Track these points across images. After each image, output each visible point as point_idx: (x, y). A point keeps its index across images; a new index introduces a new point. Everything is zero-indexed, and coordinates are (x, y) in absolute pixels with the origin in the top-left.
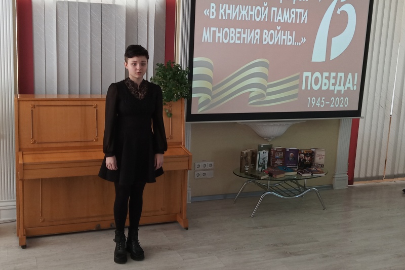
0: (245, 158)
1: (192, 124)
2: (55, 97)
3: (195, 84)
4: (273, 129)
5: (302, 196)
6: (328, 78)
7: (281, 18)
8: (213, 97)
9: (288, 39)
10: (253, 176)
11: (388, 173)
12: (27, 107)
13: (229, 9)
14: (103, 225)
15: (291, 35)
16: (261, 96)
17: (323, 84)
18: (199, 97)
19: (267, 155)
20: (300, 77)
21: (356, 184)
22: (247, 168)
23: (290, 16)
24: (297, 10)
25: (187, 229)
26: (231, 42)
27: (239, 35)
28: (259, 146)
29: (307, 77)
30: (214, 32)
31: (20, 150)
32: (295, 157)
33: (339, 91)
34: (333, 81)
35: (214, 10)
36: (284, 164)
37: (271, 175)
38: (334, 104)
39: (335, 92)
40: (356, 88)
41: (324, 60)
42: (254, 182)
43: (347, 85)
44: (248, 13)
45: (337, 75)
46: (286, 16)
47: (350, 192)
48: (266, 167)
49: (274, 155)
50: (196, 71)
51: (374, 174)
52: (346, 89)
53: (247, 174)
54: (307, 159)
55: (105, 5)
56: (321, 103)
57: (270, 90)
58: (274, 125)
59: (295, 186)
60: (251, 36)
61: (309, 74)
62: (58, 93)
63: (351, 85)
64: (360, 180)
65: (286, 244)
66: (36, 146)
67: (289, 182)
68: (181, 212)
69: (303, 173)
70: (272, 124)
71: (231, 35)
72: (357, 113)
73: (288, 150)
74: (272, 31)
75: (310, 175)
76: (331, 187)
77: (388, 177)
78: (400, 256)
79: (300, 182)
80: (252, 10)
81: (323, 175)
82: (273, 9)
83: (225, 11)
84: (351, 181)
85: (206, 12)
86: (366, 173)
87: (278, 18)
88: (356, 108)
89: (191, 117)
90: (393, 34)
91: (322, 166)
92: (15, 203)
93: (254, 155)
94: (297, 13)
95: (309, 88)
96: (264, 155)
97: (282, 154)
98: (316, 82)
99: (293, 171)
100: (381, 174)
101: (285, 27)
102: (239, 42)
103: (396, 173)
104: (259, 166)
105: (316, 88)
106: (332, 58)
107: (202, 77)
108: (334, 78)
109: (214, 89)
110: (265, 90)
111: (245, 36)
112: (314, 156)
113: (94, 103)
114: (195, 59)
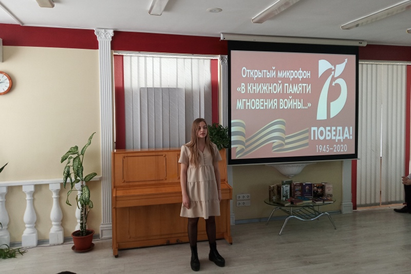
0: (273, 190)
1: (233, 166)
2: (139, 150)
3: (233, 138)
4: (293, 169)
5: (318, 219)
6: (330, 131)
7: (292, 90)
8: (246, 147)
9: (299, 105)
10: (279, 204)
11: (383, 200)
12: (119, 158)
13: (254, 86)
14: (172, 241)
15: (300, 102)
16: (281, 145)
17: (327, 136)
18: (237, 148)
19: (288, 188)
20: (309, 131)
21: (359, 209)
22: (274, 198)
23: (298, 89)
24: (303, 85)
25: (231, 244)
26: (257, 108)
27: (262, 104)
28: (283, 182)
29: (314, 131)
30: (245, 102)
31: (114, 187)
32: (310, 190)
33: (339, 140)
34: (334, 133)
35: (244, 88)
36: (302, 195)
37: (292, 203)
38: (336, 149)
39: (337, 141)
40: (352, 138)
41: (325, 118)
42: (280, 208)
43: (345, 136)
44: (268, 88)
45: (336, 128)
46: (295, 89)
47: (355, 216)
48: (289, 197)
49: (294, 188)
50: (233, 129)
51: (373, 202)
52: (344, 138)
53: (274, 202)
54: (320, 190)
55: (171, 88)
56: (327, 149)
57: (287, 141)
58: (293, 166)
59: (312, 211)
60: (271, 104)
61: (315, 128)
62: (141, 148)
63: (348, 136)
64: (361, 206)
65: (306, 255)
66: (125, 184)
67: (307, 208)
68: (227, 232)
69: (317, 201)
70: (291, 165)
71: (257, 104)
72: (355, 156)
73: (304, 184)
74: (286, 100)
75: (322, 202)
76: (340, 211)
77: (383, 204)
78: (397, 265)
79: (316, 208)
80: (270, 86)
81: (332, 202)
82: (285, 85)
83: (251, 88)
84: (355, 207)
85: (238, 89)
86: (366, 201)
87: (290, 90)
88: (353, 152)
89: (231, 162)
90: (376, 98)
91: (331, 195)
92: (111, 225)
93: (279, 188)
94: (303, 86)
95: (316, 139)
96: (286, 188)
97: (300, 188)
98: (322, 135)
99: (309, 200)
100: (377, 201)
101: (295, 96)
102: (263, 108)
103: (389, 200)
104: (283, 196)
105: (322, 138)
106: (332, 116)
107: (237, 133)
108: (334, 131)
109: (247, 141)
110: (284, 141)
111: (267, 104)
112: (324, 188)
113: (164, 154)
114: (232, 121)
